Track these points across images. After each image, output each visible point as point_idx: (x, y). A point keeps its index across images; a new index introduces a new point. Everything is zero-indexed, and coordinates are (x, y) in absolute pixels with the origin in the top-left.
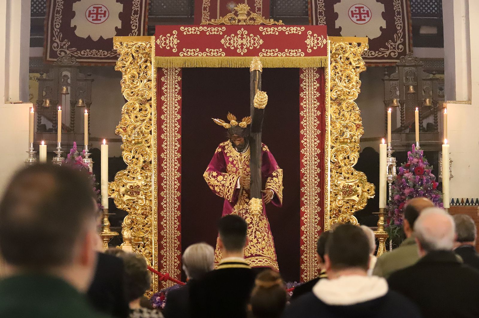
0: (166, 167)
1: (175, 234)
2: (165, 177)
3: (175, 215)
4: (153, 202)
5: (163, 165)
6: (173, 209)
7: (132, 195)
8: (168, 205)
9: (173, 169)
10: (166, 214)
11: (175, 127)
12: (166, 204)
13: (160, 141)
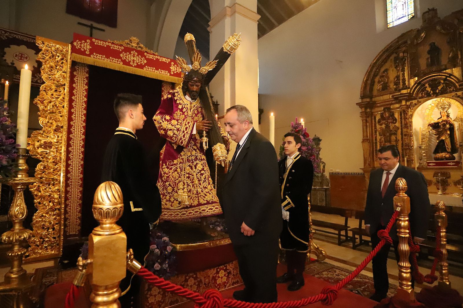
0: (74, 131)
1: (78, 177)
2: (73, 137)
3: (79, 163)
4: (63, 154)
5: (71, 129)
6: (78, 160)
7: (45, 148)
8: (74, 156)
9: (79, 133)
10: (72, 163)
11: (82, 105)
12: (73, 156)
13: (70, 113)
